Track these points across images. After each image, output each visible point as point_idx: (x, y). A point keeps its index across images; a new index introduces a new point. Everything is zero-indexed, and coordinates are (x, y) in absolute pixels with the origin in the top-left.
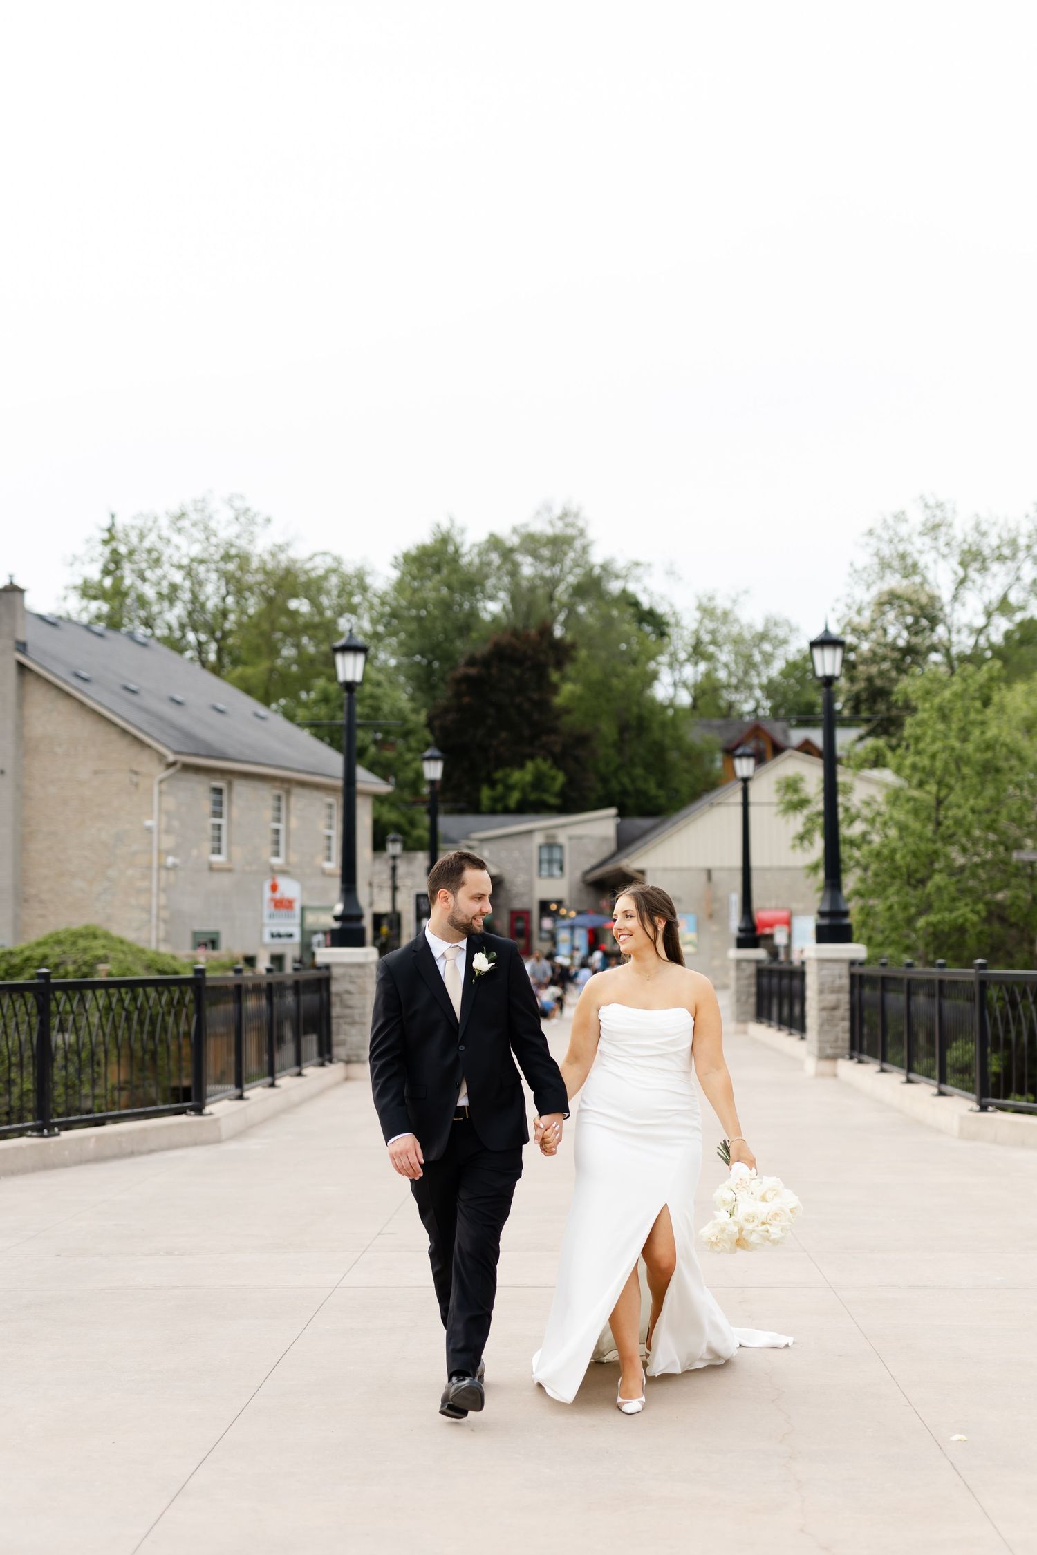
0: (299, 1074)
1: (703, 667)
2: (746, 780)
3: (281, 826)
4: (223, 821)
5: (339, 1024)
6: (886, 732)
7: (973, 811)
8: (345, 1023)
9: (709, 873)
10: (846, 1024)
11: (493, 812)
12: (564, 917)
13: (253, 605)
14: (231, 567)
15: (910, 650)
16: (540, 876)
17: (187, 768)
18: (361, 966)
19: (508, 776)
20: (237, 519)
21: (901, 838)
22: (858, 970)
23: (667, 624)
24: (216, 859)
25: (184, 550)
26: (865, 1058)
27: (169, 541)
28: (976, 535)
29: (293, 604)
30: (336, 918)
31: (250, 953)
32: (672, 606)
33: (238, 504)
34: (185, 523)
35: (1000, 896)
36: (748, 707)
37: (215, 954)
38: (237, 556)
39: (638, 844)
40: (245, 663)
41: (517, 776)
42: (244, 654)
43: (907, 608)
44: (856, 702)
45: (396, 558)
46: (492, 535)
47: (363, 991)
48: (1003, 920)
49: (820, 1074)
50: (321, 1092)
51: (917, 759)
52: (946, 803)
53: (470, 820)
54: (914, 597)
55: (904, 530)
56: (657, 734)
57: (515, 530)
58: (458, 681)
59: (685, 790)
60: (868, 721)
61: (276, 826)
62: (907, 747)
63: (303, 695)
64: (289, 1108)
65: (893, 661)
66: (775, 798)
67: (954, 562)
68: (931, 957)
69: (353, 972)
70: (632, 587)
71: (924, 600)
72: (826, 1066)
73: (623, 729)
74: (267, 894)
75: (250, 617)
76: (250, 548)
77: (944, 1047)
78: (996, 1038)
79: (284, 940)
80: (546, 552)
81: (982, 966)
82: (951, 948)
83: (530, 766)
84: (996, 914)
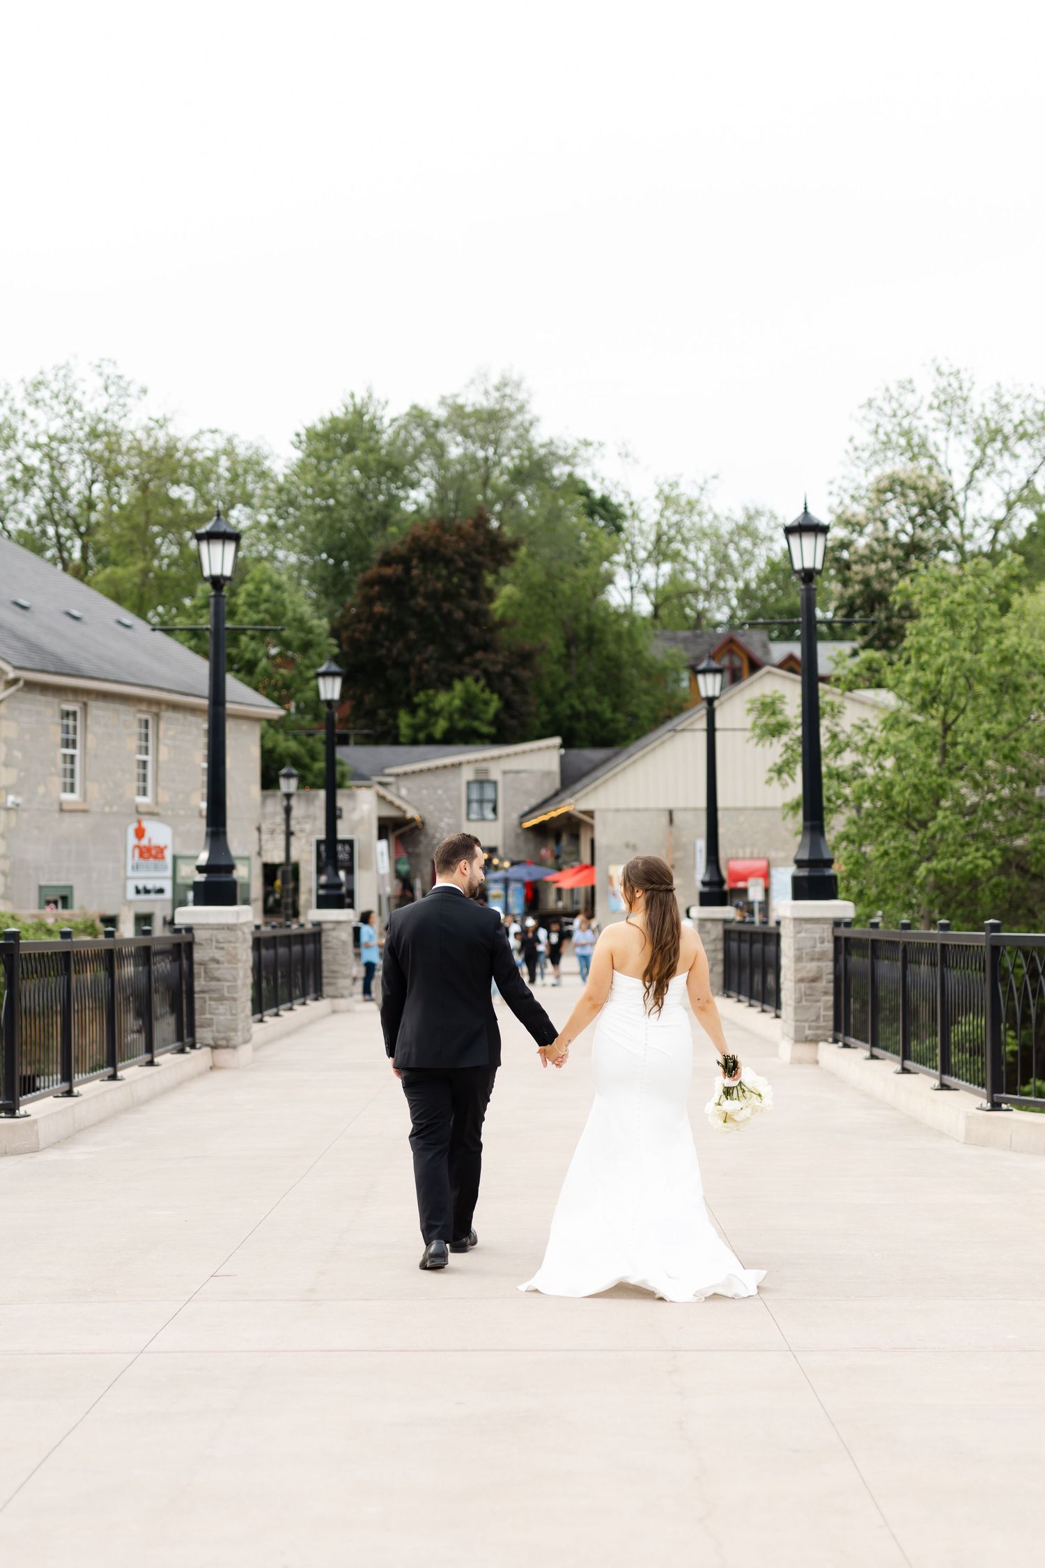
0: (151, 1063)
1: (666, 568)
2: (710, 701)
3: (149, 758)
4: (76, 752)
5: (204, 1000)
6: (885, 646)
7: (988, 736)
8: (211, 999)
9: (671, 813)
10: (830, 998)
11: (414, 742)
12: (496, 868)
13: (126, 493)
14: (98, 446)
15: (916, 548)
16: (468, 819)
17: (30, 686)
18: (230, 928)
19: (431, 700)
20: (106, 389)
21: (899, 769)
22: (843, 932)
23: (622, 516)
24: (67, 797)
25: (42, 427)
26: (852, 1041)
27: (24, 414)
28: (994, 407)
29: (175, 492)
30: (200, 869)
31: (110, 912)
32: (628, 494)
33: (108, 370)
34: (44, 394)
35: (1019, 842)
36: (722, 615)
37: (66, 913)
38: (107, 433)
39: (585, 781)
40: (115, 564)
41: (442, 699)
42: (113, 553)
43: (912, 496)
44: (849, 607)
45: (298, 435)
46: (414, 407)
47: (233, 959)
48: (1023, 870)
49: (797, 1061)
50: (178, 1085)
51: (920, 674)
52: (953, 727)
53: (385, 752)
54: (920, 483)
55: (910, 401)
56: (612, 647)
57: (443, 402)
58: (369, 583)
59: (644, 713)
60: (864, 632)
61: (143, 757)
62: (908, 662)
63: (188, 602)
64: (135, 1105)
65: (895, 560)
66: (748, 721)
67: (968, 441)
68: (936, 915)
69: (221, 935)
70: (582, 472)
71: (933, 487)
72: (805, 1050)
73: (570, 642)
74: (132, 840)
75: (121, 507)
76: (123, 424)
77: (947, 1024)
78: (1011, 1013)
79: (153, 896)
80: (480, 429)
81: (995, 928)
82: (961, 904)
83: (458, 686)
84: (1015, 863)
